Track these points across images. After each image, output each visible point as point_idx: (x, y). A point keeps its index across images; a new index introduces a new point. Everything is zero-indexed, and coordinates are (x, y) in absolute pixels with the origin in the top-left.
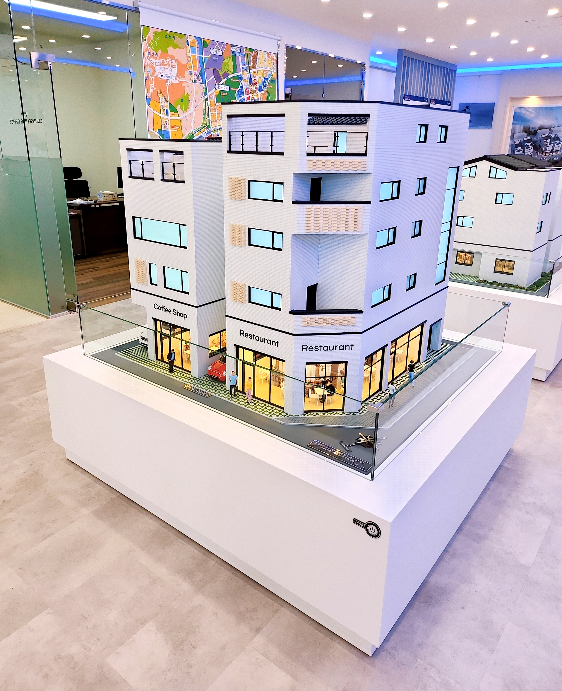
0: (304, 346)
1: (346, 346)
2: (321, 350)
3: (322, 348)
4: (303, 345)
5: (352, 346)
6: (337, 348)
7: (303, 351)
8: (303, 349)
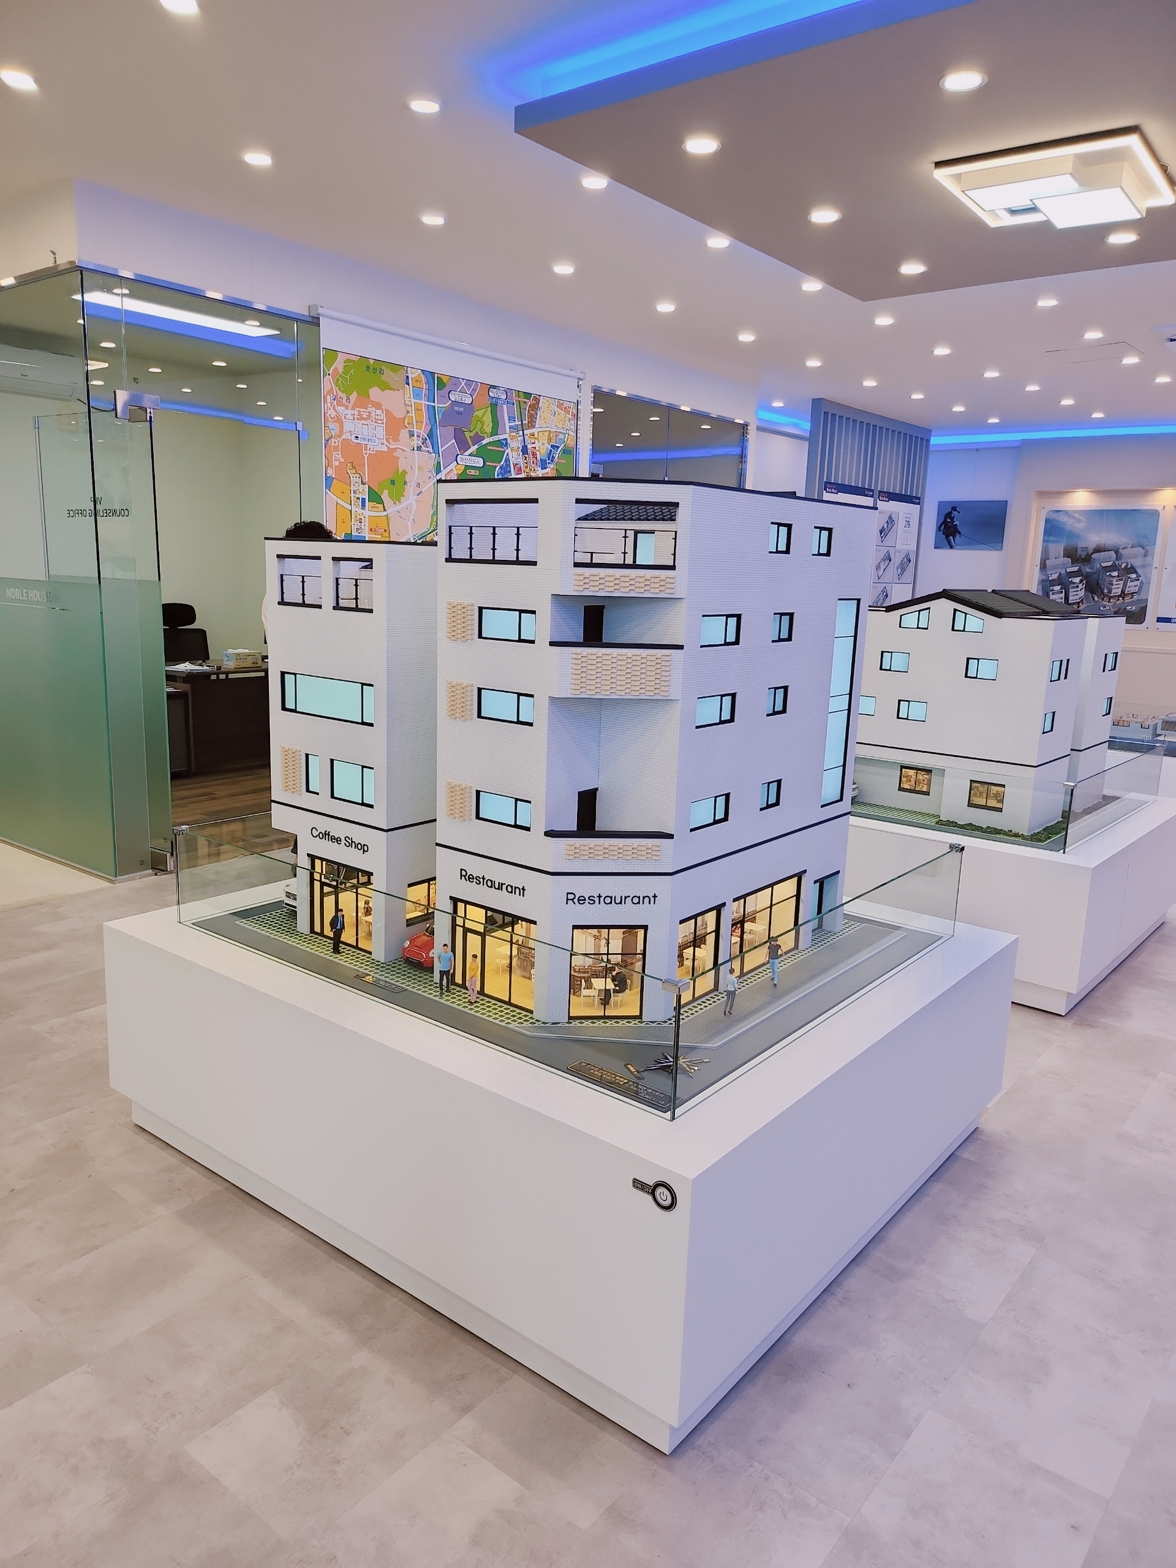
0: (569, 895)
1: (644, 898)
2: (599, 903)
3: (602, 899)
4: (568, 893)
5: (655, 896)
6: (629, 900)
7: (567, 903)
8: (567, 899)
